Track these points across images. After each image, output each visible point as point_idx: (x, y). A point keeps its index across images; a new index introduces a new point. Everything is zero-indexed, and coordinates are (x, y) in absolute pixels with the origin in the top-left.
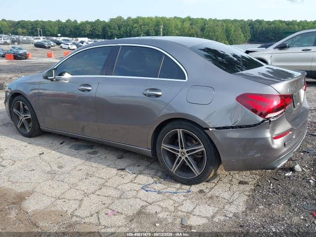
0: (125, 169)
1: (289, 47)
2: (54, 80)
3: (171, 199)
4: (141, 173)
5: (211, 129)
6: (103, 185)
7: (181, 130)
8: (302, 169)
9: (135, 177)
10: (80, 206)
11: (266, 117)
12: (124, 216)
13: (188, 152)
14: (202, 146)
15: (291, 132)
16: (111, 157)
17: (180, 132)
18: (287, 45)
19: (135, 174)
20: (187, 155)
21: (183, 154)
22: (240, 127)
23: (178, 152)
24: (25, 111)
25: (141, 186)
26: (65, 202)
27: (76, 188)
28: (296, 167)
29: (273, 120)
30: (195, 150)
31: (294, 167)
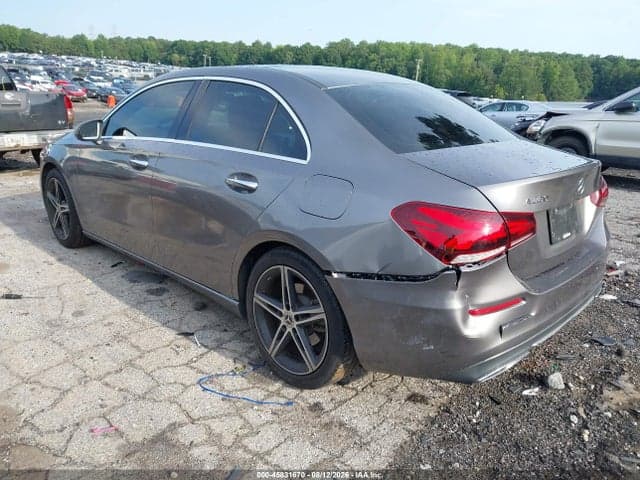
0: (192, 334)
1: (637, 109)
2: (99, 142)
3: (241, 417)
4: (219, 346)
5: (335, 275)
6: (131, 363)
7: (286, 268)
8: (566, 384)
9: (202, 355)
10: (54, 405)
11: (452, 262)
12: (122, 441)
13: (297, 318)
14: (321, 310)
15: (524, 302)
16: (186, 304)
17: (284, 270)
18: (634, 105)
19: (206, 347)
20: (295, 324)
21: (289, 320)
22: (396, 278)
23: (281, 314)
24: (62, 198)
25: (200, 376)
26: (33, 390)
27: (76, 362)
28: (551, 377)
29: (468, 270)
30: (308, 316)
31: (547, 377)
